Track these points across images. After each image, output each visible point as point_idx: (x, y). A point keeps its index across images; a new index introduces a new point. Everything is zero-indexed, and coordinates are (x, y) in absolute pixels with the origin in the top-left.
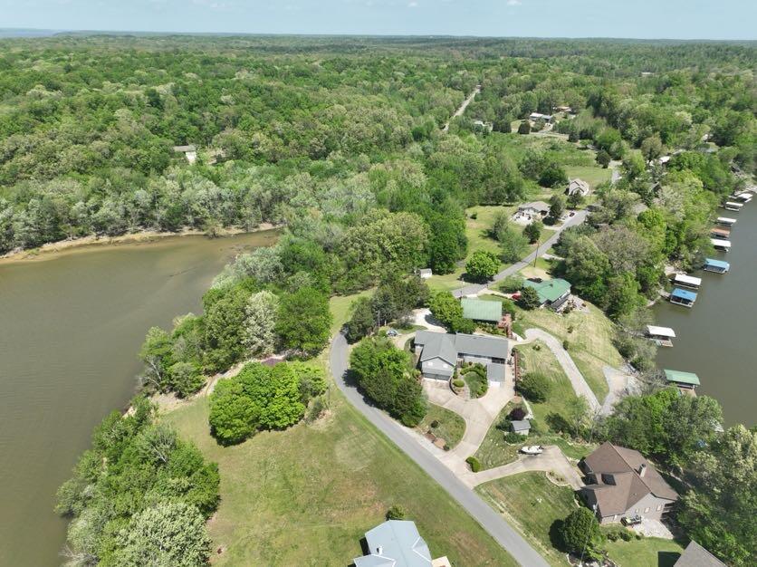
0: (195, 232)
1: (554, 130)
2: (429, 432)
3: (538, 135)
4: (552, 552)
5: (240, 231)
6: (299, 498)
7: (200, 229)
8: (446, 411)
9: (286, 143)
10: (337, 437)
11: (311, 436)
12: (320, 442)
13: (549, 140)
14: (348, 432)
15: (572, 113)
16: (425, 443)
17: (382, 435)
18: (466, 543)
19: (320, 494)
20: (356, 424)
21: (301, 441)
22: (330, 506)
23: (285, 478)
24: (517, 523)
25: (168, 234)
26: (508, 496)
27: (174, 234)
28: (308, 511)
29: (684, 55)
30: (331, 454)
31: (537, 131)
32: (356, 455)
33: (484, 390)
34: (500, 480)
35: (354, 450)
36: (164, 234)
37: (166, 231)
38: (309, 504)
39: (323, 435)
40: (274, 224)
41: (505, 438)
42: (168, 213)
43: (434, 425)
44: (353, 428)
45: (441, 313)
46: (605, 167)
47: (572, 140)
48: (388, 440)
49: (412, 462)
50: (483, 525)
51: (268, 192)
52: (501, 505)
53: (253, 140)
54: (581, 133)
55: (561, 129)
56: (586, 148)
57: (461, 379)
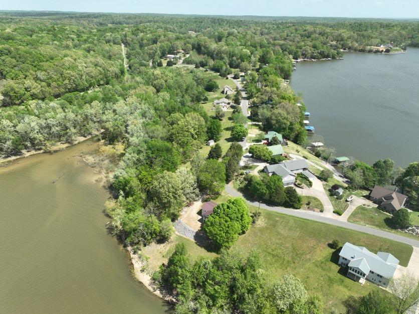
0: (33, 152)
1: (184, 62)
2: (308, 208)
3: (177, 66)
4: (393, 231)
5: (67, 145)
6: (286, 258)
7: (36, 150)
8: (306, 196)
9: (49, 85)
10: (274, 226)
11: (262, 230)
12: (269, 231)
13: (186, 68)
14: (277, 221)
15: (187, 54)
16: (311, 212)
17: (293, 217)
18: (368, 241)
19: (292, 252)
20: (277, 217)
21: (259, 235)
22: (303, 254)
23: (269, 253)
24: (374, 227)
25: (13, 158)
26: (360, 218)
27: (18, 157)
28: (296, 261)
29: (202, 22)
30: (279, 234)
31: (175, 64)
32: (290, 229)
33: (310, 182)
34: (352, 214)
35: (287, 228)
36: (9, 159)
37: (10, 157)
38: (293, 259)
39: (267, 228)
40: (85, 137)
41: (337, 198)
42: (13, 143)
43: (308, 204)
44: (277, 219)
45: (264, 156)
46: (227, 78)
47: (197, 67)
48: (297, 217)
49: (316, 222)
50: (367, 232)
51: (79, 117)
52: (362, 223)
53: (26, 86)
54: (200, 63)
55: (187, 62)
56: (207, 71)
57: (298, 182)
